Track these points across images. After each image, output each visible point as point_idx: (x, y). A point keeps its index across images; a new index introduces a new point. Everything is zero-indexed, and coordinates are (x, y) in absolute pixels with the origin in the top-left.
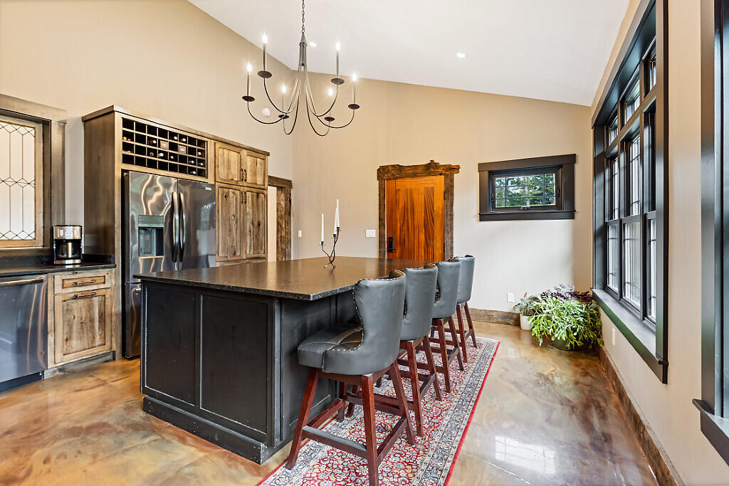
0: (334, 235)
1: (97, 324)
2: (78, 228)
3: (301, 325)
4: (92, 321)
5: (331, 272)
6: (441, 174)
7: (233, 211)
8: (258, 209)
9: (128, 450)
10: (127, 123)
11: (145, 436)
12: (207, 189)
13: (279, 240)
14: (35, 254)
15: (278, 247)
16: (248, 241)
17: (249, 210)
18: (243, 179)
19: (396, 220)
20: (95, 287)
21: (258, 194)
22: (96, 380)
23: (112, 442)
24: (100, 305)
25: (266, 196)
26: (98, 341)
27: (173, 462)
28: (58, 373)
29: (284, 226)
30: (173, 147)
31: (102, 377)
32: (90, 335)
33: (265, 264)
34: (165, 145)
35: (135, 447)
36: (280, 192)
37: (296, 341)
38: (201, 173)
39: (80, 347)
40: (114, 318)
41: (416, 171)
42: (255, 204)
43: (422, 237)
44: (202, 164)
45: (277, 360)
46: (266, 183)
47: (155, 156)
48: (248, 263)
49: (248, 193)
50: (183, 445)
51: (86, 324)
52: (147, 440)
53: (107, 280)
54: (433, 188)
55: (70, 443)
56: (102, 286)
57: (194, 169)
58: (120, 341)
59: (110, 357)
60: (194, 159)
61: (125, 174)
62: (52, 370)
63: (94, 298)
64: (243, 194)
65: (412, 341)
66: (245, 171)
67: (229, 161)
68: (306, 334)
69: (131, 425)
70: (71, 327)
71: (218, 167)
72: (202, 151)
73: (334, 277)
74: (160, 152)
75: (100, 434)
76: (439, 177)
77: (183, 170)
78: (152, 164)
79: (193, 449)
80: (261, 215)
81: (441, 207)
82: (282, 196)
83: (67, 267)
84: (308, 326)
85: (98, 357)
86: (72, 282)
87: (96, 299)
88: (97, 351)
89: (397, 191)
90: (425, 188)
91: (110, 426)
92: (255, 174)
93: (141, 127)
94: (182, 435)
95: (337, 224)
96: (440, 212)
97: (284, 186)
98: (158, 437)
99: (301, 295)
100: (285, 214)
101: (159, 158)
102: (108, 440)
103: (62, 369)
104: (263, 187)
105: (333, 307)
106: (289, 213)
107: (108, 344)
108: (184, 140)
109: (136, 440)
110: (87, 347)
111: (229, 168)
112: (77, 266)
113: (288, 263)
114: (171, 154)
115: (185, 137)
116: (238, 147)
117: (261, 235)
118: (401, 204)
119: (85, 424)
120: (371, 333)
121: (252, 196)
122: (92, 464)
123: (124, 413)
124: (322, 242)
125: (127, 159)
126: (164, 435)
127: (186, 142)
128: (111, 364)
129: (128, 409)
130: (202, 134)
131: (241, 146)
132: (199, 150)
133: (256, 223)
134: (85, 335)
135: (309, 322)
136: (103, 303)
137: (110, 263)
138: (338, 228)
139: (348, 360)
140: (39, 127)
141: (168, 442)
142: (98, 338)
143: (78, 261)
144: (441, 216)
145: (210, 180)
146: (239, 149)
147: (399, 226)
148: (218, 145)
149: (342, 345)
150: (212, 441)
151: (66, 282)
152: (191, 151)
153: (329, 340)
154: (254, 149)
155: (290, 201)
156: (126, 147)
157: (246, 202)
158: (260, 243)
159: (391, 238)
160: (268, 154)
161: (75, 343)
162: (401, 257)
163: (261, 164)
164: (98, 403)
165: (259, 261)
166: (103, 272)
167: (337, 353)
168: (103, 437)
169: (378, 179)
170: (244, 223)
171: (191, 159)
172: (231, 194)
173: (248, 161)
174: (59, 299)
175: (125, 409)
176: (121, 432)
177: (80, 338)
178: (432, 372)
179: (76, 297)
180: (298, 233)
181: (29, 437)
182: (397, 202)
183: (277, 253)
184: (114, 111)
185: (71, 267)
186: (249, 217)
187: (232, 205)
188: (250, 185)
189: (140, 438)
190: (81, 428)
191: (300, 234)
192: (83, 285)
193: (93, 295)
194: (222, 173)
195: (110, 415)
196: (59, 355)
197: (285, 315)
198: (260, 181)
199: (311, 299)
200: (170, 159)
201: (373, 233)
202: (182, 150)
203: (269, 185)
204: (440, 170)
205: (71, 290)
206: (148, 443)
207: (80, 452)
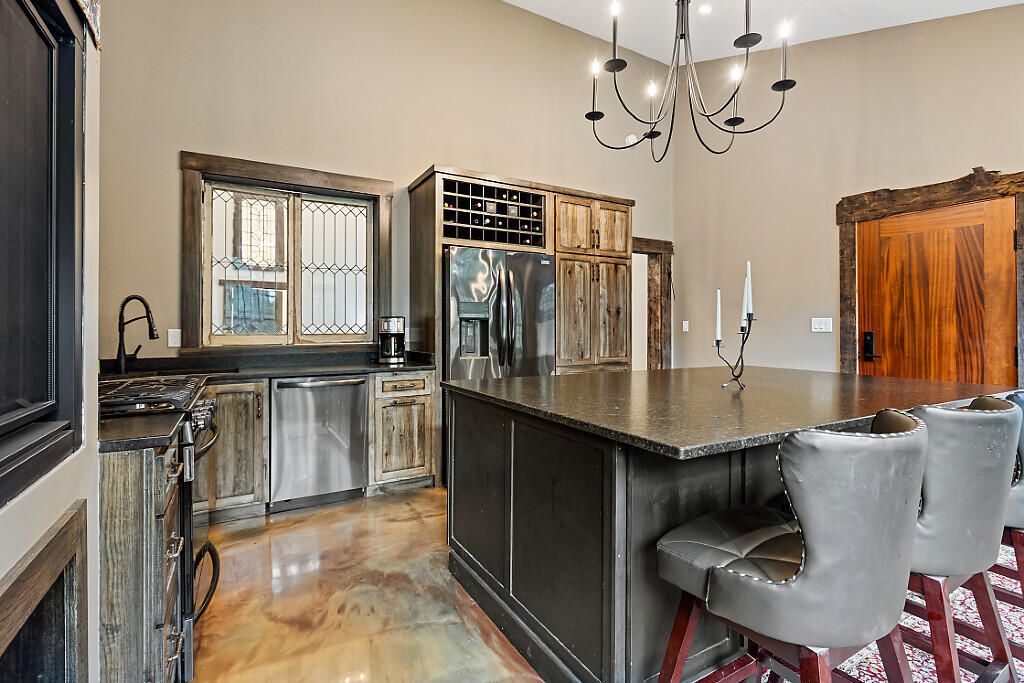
0: (743, 329)
1: (416, 439)
2: (402, 320)
3: (667, 497)
4: (411, 434)
5: (736, 396)
6: (1003, 195)
7: (579, 293)
8: (617, 289)
9: (420, 626)
10: (449, 185)
11: (444, 612)
12: (543, 262)
13: (652, 336)
14: (366, 351)
15: (649, 347)
16: (602, 339)
17: (603, 291)
18: (595, 245)
19: (881, 298)
20: (414, 393)
21: (616, 265)
22: (412, 510)
23: (407, 607)
24: (419, 416)
25: (629, 269)
26: (417, 462)
27: (467, 669)
28: (379, 493)
29: (659, 314)
30: (502, 208)
31: (419, 507)
32: (409, 452)
33: (627, 374)
34: (492, 208)
35: (429, 625)
36: (653, 261)
37: (657, 525)
38: (538, 241)
39: (399, 466)
40: (434, 433)
41: (933, 197)
42: (612, 282)
43: (951, 332)
44: (538, 229)
45: (619, 556)
46: (630, 248)
47: (480, 224)
48: (602, 370)
49: (601, 265)
50: (485, 646)
51: (406, 437)
52: (445, 619)
53: (427, 385)
54: (980, 230)
55: (367, 592)
56: (422, 392)
57: (528, 237)
58: (440, 463)
59: (430, 482)
60: (528, 223)
61: (446, 250)
62: (373, 488)
63: (413, 407)
64: (595, 267)
65: (941, 580)
66: (598, 232)
67: (574, 221)
68: (677, 518)
69: (433, 588)
70: (390, 440)
71: (559, 229)
72: (538, 211)
73: (741, 406)
74: (486, 217)
75: (398, 590)
76: (999, 201)
77: (513, 239)
78: (477, 235)
79: (496, 659)
80: (621, 298)
81: (1005, 268)
82: (657, 268)
83: (392, 366)
84: (683, 501)
85: (417, 480)
86: (391, 385)
87: (415, 408)
88: (416, 472)
89: (883, 242)
90: (956, 229)
91: (409, 581)
92: (612, 236)
93: (464, 187)
94: (487, 627)
95: (748, 307)
96: (1003, 278)
97: (659, 251)
98: (458, 620)
99: (662, 446)
100: (661, 297)
101: (486, 226)
102: (403, 602)
103: (382, 488)
104: (624, 255)
105: (736, 469)
106: (666, 293)
107: (427, 465)
108: (515, 197)
109: (432, 614)
110: (406, 466)
111: (574, 230)
112: (401, 366)
113: (666, 374)
114: (499, 219)
115: (516, 193)
116: (586, 198)
117: (621, 329)
118: (894, 267)
119: (387, 570)
120: (825, 556)
121: (608, 269)
122: (382, 632)
123: (428, 566)
124: (718, 342)
125: (449, 232)
126: (465, 618)
127: (517, 201)
128: (430, 491)
129: (434, 561)
130: (538, 186)
131: (592, 196)
132: (535, 210)
133: (613, 310)
134: (404, 452)
135: (683, 493)
136: (422, 414)
137: (430, 364)
138: (750, 316)
139: (765, 602)
140: (370, 205)
141: (468, 632)
142: (417, 456)
143: (401, 360)
144: (1004, 286)
145: (549, 250)
146: (588, 201)
147: (888, 309)
148: (560, 198)
149: (751, 562)
150: (524, 654)
151: (386, 384)
152: (524, 212)
153: (722, 541)
154: (609, 198)
155: (669, 274)
156: (448, 215)
157: (598, 280)
158: (620, 339)
159: (871, 334)
160: (632, 203)
161: (394, 458)
162: (895, 372)
163: (622, 220)
164: (406, 544)
165: (618, 368)
166: (422, 374)
167: (737, 580)
168: (400, 595)
169: (838, 224)
170: (595, 310)
171: (523, 222)
172: (577, 269)
173: (602, 216)
174: (379, 405)
175: (431, 561)
176: (419, 595)
177: (400, 454)
178: (1001, 659)
179: (395, 404)
180: (682, 326)
181: (335, 570)
182: (883, 264)
183: (649, 355)
184: (434, 173)
185: (396, 366)
186: (604, 302)
187: (578, 285)
188: (606, 253)
189: (436, 613)
190: (381, 574)
191: (686, 326)
192: (402, 389)
193: (413, 403)
194: (565, 238)
195: (413, 565)
196: (379, 471)
197: (635, 475)
198: (619, 245)
199: (682, 457)
200: (499, 226)
201: (827, 324)
202: (513, 212)
203: (634, 252)
204: (1002, 187)
205: (390, 395)
206: (446, 624)
207: (373, 610)
